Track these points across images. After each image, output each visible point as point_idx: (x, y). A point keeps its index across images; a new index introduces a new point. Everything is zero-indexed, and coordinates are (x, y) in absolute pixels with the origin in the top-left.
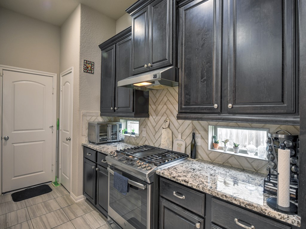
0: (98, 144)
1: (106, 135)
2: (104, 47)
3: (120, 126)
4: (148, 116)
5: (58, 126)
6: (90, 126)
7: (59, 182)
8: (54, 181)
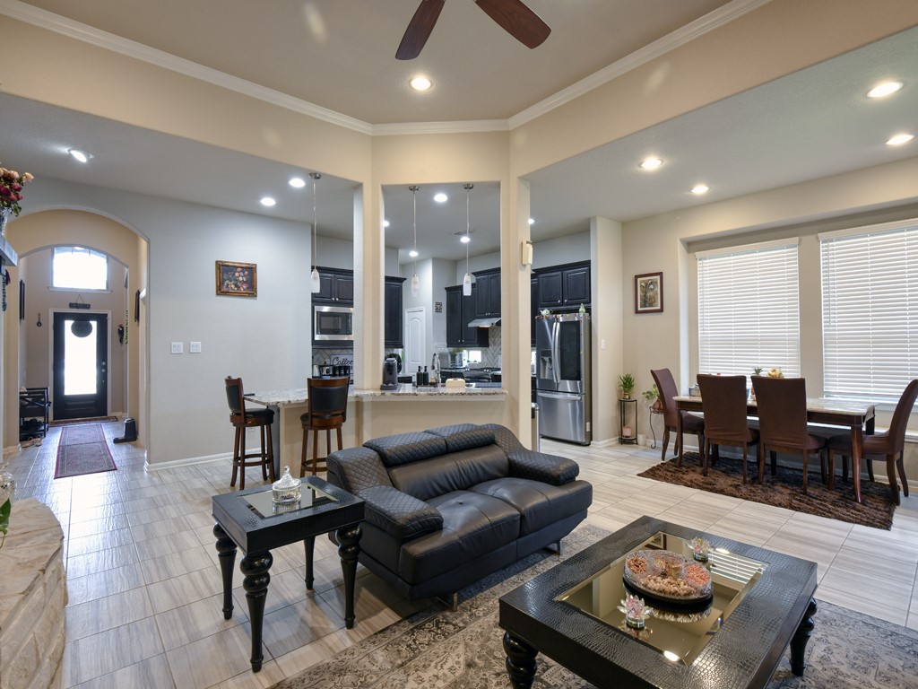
4: (488, 346)
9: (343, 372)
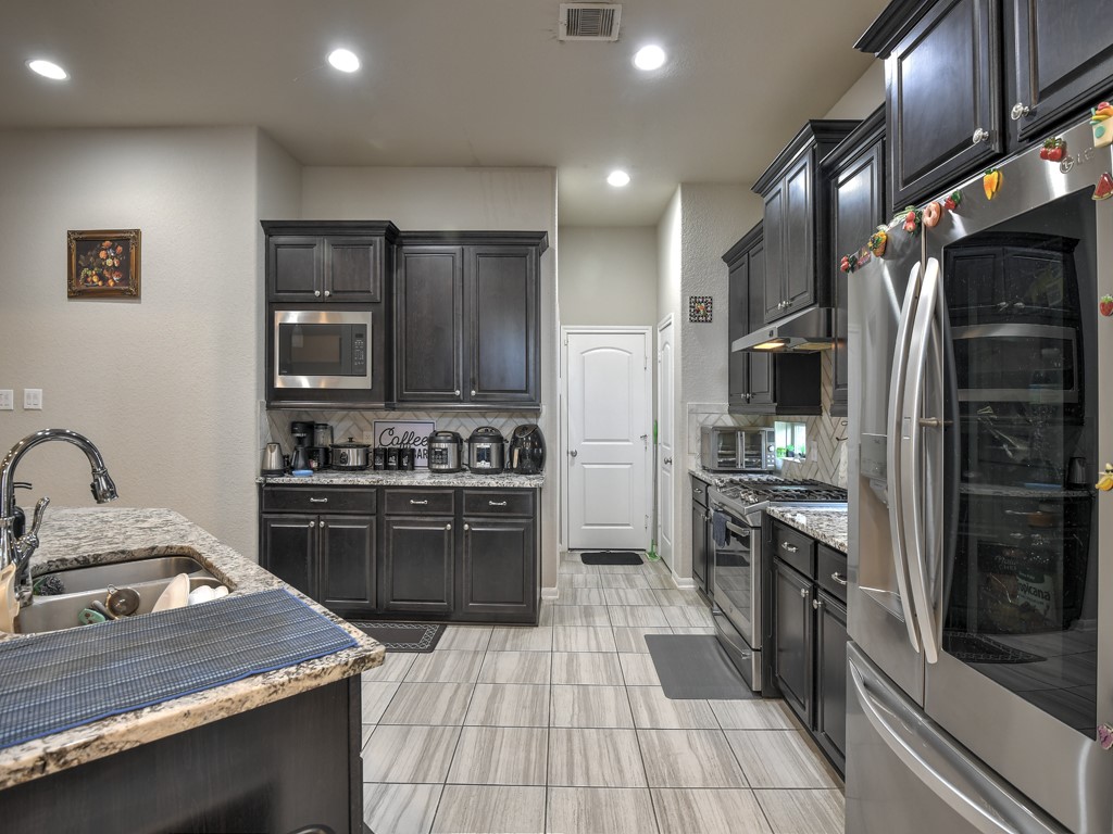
0: (715, 472)
1: (734, 455)
2: (731, 258)
3: (771, 436)
4: (820, 414)
5: (656, 435)
6: (705, 433)
7: (659, 554)
8: (649, 550)
9: (393, 462)
